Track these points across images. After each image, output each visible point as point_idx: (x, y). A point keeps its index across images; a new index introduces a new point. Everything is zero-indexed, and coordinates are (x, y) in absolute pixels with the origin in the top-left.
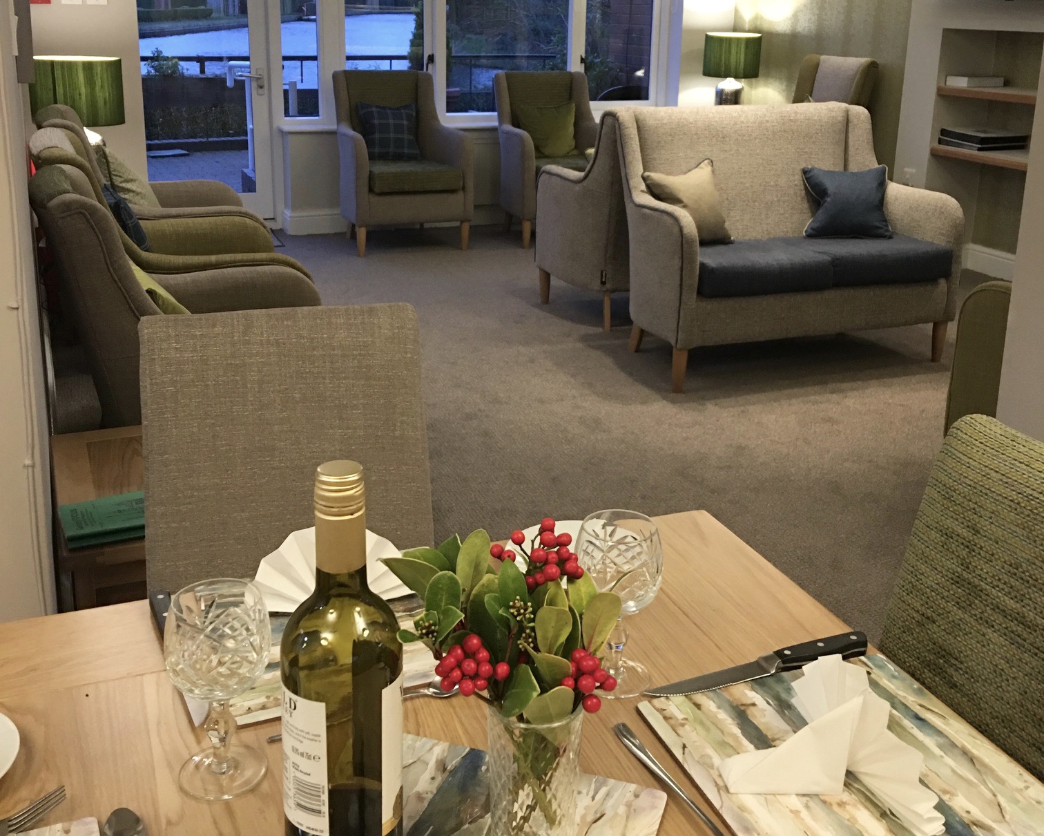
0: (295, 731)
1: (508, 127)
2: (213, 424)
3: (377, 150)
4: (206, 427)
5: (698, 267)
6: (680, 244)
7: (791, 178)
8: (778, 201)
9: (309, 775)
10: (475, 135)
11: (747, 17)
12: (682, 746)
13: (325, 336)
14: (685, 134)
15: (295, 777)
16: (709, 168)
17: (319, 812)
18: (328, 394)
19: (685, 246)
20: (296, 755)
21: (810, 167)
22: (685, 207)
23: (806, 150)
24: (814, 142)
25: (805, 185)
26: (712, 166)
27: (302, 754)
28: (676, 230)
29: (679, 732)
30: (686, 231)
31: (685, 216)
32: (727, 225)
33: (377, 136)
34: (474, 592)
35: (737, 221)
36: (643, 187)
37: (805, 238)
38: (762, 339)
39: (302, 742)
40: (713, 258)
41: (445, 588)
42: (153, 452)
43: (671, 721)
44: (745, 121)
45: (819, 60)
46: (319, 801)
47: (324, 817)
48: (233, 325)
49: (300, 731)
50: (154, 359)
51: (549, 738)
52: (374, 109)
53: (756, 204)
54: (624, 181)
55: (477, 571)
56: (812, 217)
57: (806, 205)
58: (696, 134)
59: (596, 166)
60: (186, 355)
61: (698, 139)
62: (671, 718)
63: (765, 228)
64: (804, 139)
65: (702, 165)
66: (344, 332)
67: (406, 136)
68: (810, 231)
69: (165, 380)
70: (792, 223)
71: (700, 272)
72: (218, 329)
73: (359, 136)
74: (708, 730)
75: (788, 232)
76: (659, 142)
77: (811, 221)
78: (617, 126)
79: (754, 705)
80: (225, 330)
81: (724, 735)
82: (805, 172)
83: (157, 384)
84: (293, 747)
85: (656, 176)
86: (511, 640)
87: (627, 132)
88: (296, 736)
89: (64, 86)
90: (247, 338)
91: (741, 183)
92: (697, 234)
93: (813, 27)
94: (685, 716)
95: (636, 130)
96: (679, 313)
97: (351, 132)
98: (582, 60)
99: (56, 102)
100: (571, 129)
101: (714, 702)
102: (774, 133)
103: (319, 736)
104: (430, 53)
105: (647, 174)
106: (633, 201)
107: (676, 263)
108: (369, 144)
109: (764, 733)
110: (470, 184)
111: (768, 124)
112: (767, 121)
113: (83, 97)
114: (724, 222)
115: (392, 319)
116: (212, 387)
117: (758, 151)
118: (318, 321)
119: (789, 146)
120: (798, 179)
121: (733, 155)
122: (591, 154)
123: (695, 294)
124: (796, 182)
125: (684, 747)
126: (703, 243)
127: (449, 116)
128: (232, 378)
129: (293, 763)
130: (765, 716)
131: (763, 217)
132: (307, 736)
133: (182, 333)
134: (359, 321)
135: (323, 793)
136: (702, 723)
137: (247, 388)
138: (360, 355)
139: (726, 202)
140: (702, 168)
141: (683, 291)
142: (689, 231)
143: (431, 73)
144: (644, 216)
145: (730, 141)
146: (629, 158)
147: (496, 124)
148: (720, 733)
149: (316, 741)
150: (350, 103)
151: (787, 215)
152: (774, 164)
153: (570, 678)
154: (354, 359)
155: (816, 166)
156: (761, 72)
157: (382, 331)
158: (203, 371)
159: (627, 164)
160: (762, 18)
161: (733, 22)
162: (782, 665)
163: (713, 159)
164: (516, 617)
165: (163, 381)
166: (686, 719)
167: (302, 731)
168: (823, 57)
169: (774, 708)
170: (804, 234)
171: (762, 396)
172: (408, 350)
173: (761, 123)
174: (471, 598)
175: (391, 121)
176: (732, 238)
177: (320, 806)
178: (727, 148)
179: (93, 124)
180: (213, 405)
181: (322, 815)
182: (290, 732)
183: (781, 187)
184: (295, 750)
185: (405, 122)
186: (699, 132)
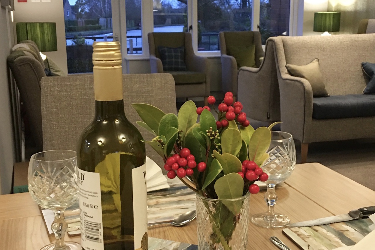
0: (84, 192)
1: (225, 56)
2: (75, 127)
3: (167, 66)
4: (72, 128)
5: (312, 105)
6: (304, 94)
7: (356, 67)
8: (350, 78)
9: (92, 217)
10: (211, 60)
11: (334, 5)
12: (308, 245)
13: (129, 86)
14: (305, 47)
15: (85, 220)
16: (317, 63)
17: (98, 239)
18: (130, 114)
19: (306, 95)
20: (86, 207)
21: (365, 62)
22: (306, 79)
23: (363, 54)
24: (367, 51)
25: (363, 71)
26: (319, 62)
27: (88, 206)
28: (302, 88)
29: (306, 240)
30: (306, 88)
31: (306, 82)
32: (326, 88)
33: (167, 60)
34: (187, 132)
35: (331, 87)
36: (286, 71)
37: (363, 94)
38: (344, 139)
39: (88, 198)
40: (319, 102)
41: (170, 122)
42: (47, 140)
43: (302, 236)
44: (334, 42)
45: (368, 21)
46: (98, 233)
47: (101, 242)
48: (85, 81)
49: (87, 192)
50: (47, 95)
51: (230, 209)
52: (166, 49)
53: (340, 79)
54: (277, 70)
55: (189, 123)
56: (367, 85)
57: (363, 80)
58: (311, 47)
59: (264, 64)
60: (62, 93)
61: (312, 50)
62: (301, 235)
63: (344, 91)
64: (362, 49)
65: (314, 61)
66: (138, 85)
67: (180, 60)
68: (366, 91)
69: (52, 105)
70: (357, 88)
71: (313, 107)
72: (78, 82)
73: (159, 60)
74: (322, 240)
75: (355, 92)
76: (293, 51)
77: (366, 87)
78: (274, 44)
79: (348, 231)
80: (81, 82)
81: (331, 242)
82: (363, 65)
83: (48, 107)
84: (84, 203)
85: (292, 66)
86: (208, 154)
87: (278, 47)
88: (85, 196)
89: (31, 34)
90: (92, 87)
91: (333, 70)
92: (312, 90)
93: (365, 7)
94: (309, 234)
95: (283, 46)
96: (304, 126)
97: (155, 58)
98: (258, 27)
99: (28, 39)
100: (253, 56)
101: (325, 229)
102: (348, 47)
103: (97, 193)
104: (190, 25)
105: (288, 65)
106: (281, 78)
107: (302, 104)
108: (164, 64)
109: (354, 241)
110: (208, 80)
111: (345, 43)
112: (344, 41)
113: (39, 39)
114: (324, 87)
115: (161, 79)
116: (75, 109)
117: (340, 55)
118: (126, 80)
119: (355, 53)
120: (360, 68)
121: (328, 57)
122: (262, 60)
123: (311, 118)
124: (359, 69)
125: (309, 246)
126: (315, 96)
127: (199, 53)
128: (84, 105)
129: (84, 212)
130: (354, 235)
131: (343, 85)
132: (90, 194)
133: (61, 83)
134: (145, 80)
135: (100, 228)
136: (318, 237)
137: (91, 110)
138: (146, 96)
139: (325, 78)
140: (314, 62)
141: (306, 116)
142: (308, 88)
143: (191, 33)
144: (287, 84)
145: (327, 50)
146: (279, 58)
147: (220, 55)
148: (329, 241)
149: (95, 196)
150: (155, 46)
151: (354, 84)
152: (348, 61)
153: (242, 173)
154: (143, 98)
155: (368, 62)
156: (340, 29)
157: (156, 85)
158: (70, 101)
159: (278, 61)
160: (340, 5)
161: (327, 8)
162: (362, 215)
163: (319, 59)
164: (210, 137)
165: (51, 106)
166: (310, 235)
167: (88, 192)
168: (370, 20)
169: (359, 232)
170: (363, 92)
171: (344, 166)
172: (169, 94)
173: (341, 42)
174: (186, 136)
175: (173, 54)
176: (329, 94)
177: (98, 236)
178: (325, 53)
179: (44, 50)
180: (75, 118)
181: (100, 241)
182: (82, 194)
183: (352, 71)
184: (85, 204)
185: (179, 54)
186: (312, 47)
